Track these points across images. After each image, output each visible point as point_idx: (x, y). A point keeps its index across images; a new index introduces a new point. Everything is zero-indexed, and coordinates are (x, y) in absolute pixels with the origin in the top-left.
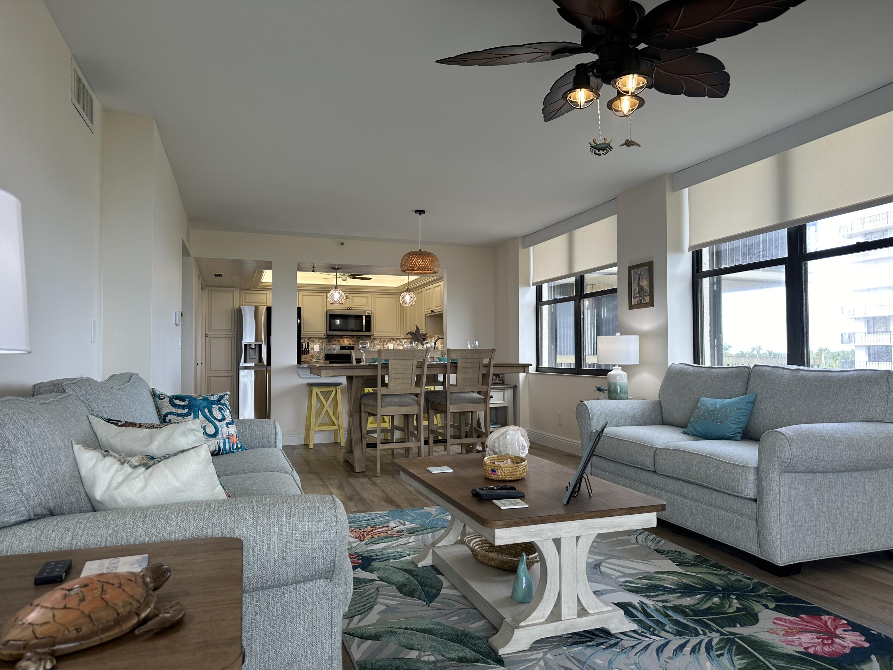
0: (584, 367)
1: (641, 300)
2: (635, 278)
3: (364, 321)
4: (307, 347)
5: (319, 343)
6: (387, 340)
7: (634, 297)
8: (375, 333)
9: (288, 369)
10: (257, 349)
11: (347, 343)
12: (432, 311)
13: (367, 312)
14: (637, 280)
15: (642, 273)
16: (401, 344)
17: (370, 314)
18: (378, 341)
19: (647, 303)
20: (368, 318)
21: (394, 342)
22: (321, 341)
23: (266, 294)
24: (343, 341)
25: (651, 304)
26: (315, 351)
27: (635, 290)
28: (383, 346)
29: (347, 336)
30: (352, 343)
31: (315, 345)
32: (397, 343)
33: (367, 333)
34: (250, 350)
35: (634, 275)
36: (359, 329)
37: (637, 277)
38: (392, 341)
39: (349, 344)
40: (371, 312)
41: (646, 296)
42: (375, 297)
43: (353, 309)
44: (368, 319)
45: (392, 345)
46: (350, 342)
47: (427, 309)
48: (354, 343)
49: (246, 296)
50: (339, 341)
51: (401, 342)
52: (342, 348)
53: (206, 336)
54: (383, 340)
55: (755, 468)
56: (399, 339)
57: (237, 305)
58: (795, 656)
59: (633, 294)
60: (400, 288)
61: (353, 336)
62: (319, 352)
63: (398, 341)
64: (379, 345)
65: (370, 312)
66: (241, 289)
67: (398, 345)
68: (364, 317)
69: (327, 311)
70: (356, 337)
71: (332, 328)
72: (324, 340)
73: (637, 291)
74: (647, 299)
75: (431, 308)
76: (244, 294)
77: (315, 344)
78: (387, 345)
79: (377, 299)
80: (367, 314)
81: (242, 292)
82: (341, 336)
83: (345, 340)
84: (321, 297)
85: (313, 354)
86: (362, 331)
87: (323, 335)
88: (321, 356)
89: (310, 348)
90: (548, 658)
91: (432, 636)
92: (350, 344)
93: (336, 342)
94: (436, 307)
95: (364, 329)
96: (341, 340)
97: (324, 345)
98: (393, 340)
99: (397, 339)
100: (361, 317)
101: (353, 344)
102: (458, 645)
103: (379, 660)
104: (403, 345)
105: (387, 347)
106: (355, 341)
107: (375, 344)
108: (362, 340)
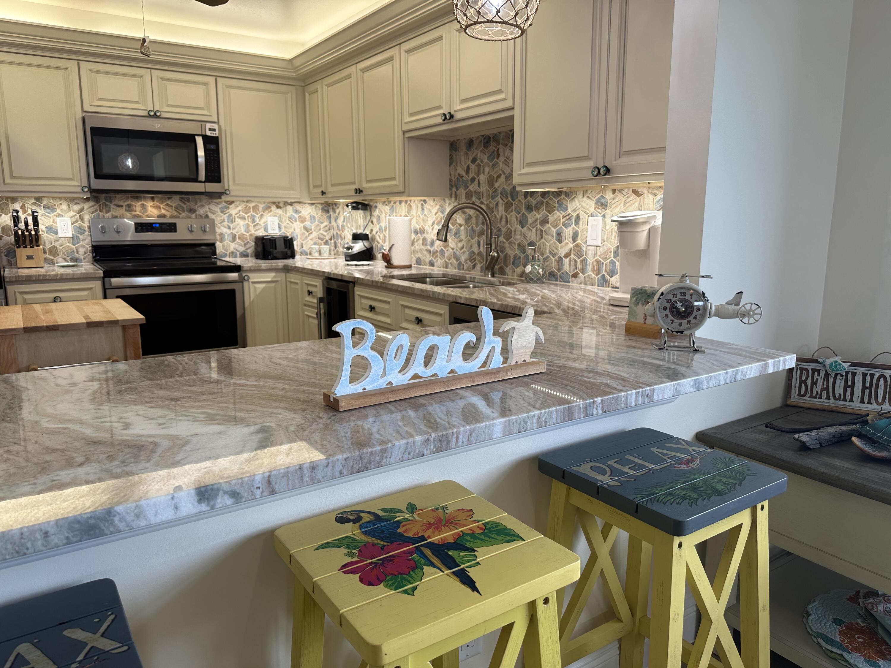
3: (201, 153)
4: (31, 227)
5: (72, 213)
6: (261, 206)
8: (231, 187)
11: (156, 212)
12: (449, 117)
13: (208, 126)
16: (296, 216)
17: (216, 134)
18: (240, 208)
20: (212, 144)
21: (280, 211)
22: (76, 207)
24: (143, 206)
26: (60, 235)
28: (254, 221)
29: (153, 194)
30: (168, 214)
31: (58, 219)
32: (288, 214)
33: (212, 187)
36: (186, 174)
38: (274, 208)
39: (160, 216)
40: (220, 128)
42: (229, 87)
43: (164, 115)
44: (213, 147)
45: (276, 220)
46: (163, 211)
47: (412, 115)
48: (175, 214)
50: (129, 208)
51: (296, 212)
52: (141, 227)
54: (251, 205)
56: (291, 204)
60: (297, 63)
61: (169, 194)
62: (74, 239)
63: (289, 208)
64: (243, 218)
65: (215, 126)
67: (290, 218)
68: (200, 141)
69: (83, 119)
70: (177, 197)
71: (106, 170)
72: (86, 206)
75: (439, 107)
77: (59, 216)
78: (264, 220)
79: (232, 91)
80: (209, 133)
82: (137, 194)
83: (149, 204)
84: (61, 72)
85: (57, 244)
86: (196, 180)
87: (79, 189)
88: (82, 251)
89: (41, 227)
92: (164, 216)
93: (122, 211)
94: (463, 101)
95: (202, 174)
96: (137, 206)
97: (87, 217)
98: (278, 207)
99: (286, 203)
100: (190, 139)
101: (172, 217)
104: (303, 220)
105: (261, 223)
106: (176, 208)
107: (230, 215)
108: (199, 204)
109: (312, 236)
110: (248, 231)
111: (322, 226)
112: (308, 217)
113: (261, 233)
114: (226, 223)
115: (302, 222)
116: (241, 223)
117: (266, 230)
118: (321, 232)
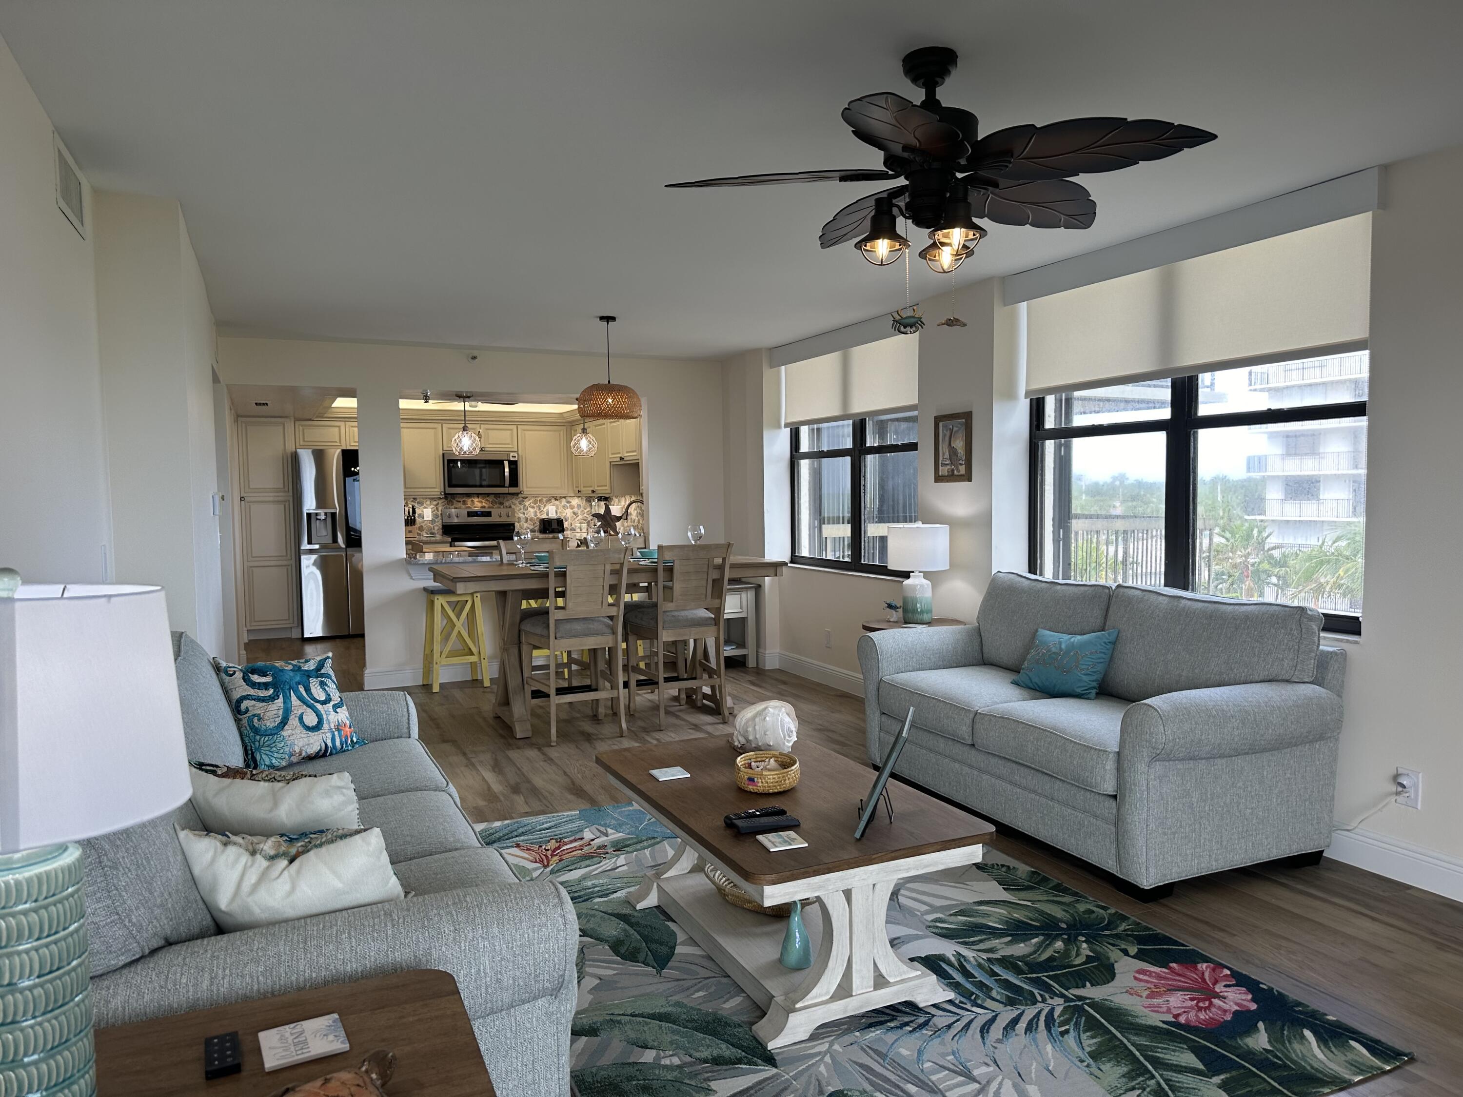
0: (864, 561)
1: (953, 470)
2: (944, 436)
3: (507, 470)
4: (411, 514)
5: (432, 506)
6: (545, 500)
7: (943, 465)
8: (525, 489)
9: (391, 566)
10: (329, 520)
11: (479, 505)
12: (622, 459)
13: (512, 454)
14: (947, 438)
15: (955, 429)
16: (568, 505)
17: (516, 459)
18: (531, 501)
19: (962, 475)
20: (514, 465)
21: (557, 502)
22: (435, 503)
23: (339, 427)
24: (473, 502)
25: (968, 477)
26: (425, 519)
27: (944, 454)
28: (540, 509)
29: (478, 495)
30: (486, 506)
31: (424, 510)
32: (562, 504)
33: (513, 490)
34: (318, 521)
35: (943, 430)
36: (498, 483)
37: (948, 434)
38: (553, 500)
39: (482, 507)
40: (518, 454)
41: (961, 464)
42: (524, 430)
43: (486, 449)
45: (554, 508)
46: (484, 504)
47: (612, 454)
48: (491, 505)
49: (305, 431)
50: (464, 502)
51: (568, 502)
52: (471, 514)
53: (242, 499)
54: (538, 499)
55: (1115, 752)
56: (565, 497)
57: (290, 448)
58: (1162, 1028)
59: (941, 459)
60: (565, 415)
61: (488, 494)
62: (433, 521)
63: (564, 500)
64: (533, 507)
65: (516, 454)
66: (297, 419)
67: (564, 507)
68: (506, 463)
69: (443, 454)
70: (493, 496)
71: (454, 482)
72: (440, 502)
73: (947, 455)
74: (962, 470)
75: (620, 453)
76: (301, 428)
77: (425, 508)
78: (546, 508)
79: (527, 433)
80: (512, 459)
81: (297, 423)
82: (469, 495)
83: (476, 500)
84: (433, 430)
85: (423, 524)
86: (503, 486)
87: (439, 493)
88: (436, 528)
89: (416, 515)
90: (835, 1050)
91: (670, 1025)
92: (484, 507)
93: (460, 504)
94: (627, 452)
95: (507, 483)
96: (469, 501)
97: (440, 508)
98: (556, 499)
99: (561, 498)
100: (501, 463)
101: (489, 508)
102: (710, 1037)
103: (601, 1068)
104: (572, 507)
105: (545, 510)
106: (492, 502)
107: (525, 506)
108: (506, 499)
109: (578, 518)
110: (536, 515)
111: (586, 511)
112: (576, 506)
113: (544, 516)
114: (522, 510)
115: (572, 509)
116: (532, 510)
117: (547, 514)
118: (585, 515)
